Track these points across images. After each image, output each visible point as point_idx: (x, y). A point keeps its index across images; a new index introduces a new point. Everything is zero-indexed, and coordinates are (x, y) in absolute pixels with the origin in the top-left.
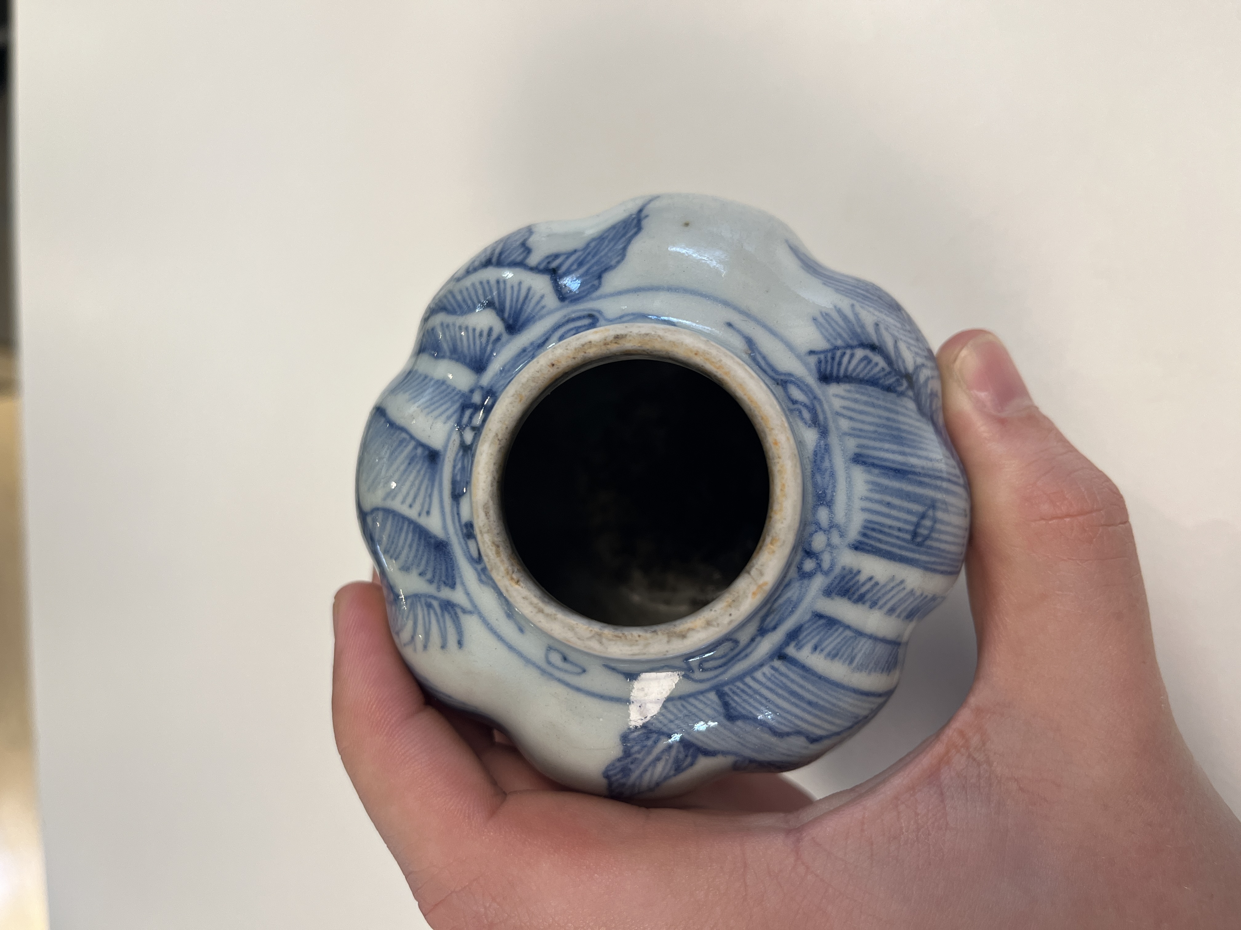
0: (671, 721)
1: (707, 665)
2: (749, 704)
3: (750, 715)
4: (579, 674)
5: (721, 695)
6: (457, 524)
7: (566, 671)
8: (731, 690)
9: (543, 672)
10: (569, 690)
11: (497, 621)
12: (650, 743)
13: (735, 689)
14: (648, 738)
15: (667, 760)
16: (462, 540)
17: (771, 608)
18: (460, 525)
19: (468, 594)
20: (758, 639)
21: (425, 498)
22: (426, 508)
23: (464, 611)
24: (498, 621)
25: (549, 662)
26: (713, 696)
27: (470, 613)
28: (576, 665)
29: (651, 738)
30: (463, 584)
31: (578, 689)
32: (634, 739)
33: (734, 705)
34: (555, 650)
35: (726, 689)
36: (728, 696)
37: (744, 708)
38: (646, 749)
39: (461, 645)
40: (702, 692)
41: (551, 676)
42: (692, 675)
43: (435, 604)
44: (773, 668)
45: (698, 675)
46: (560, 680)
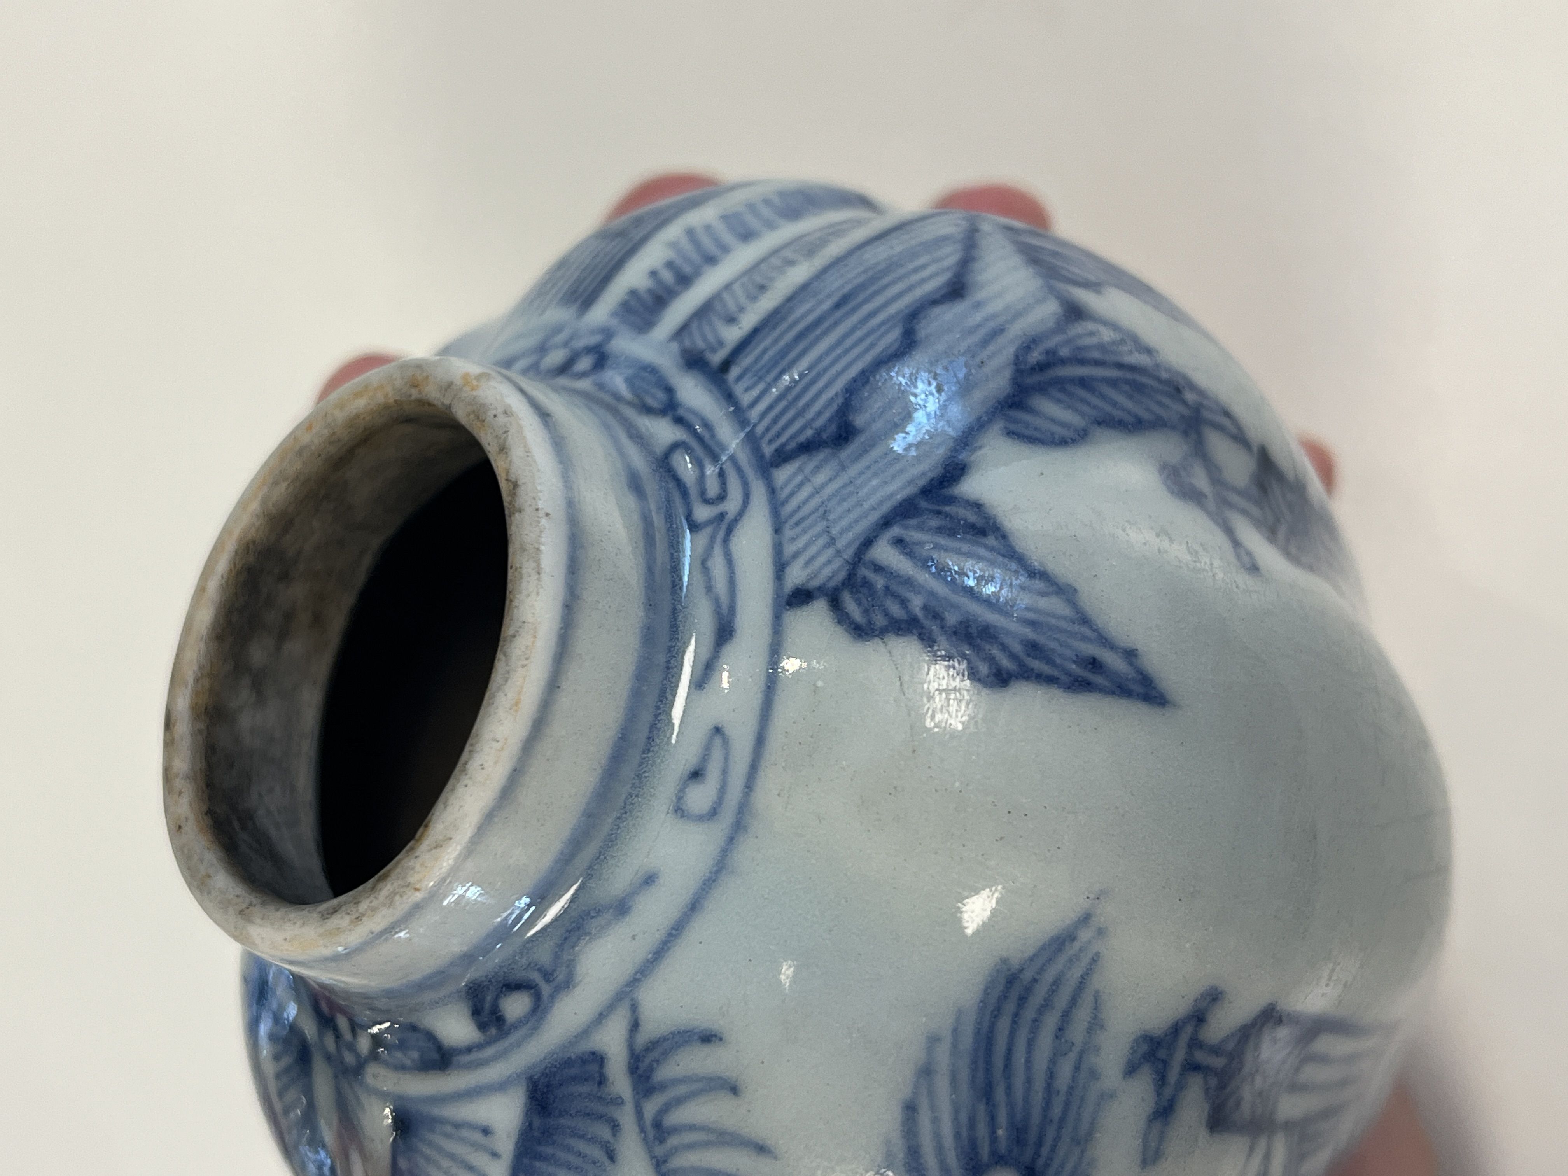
0: (833, 541)
1: (713, 489)
2: (808, 406)
3: (840, 400)
4: (726, 742)
5: (782, 457)
6: (489, 1052)
7: (725, 772)
8: (770, 442)
9: (739, 827)
10: (763, 764)
11: (637, 938)
12: (880, 582)
13: (768, 437)
14: (866, 583)
15: (937, 547)
16: (513, 1038)
17: (630, 404)
18: (489, 1043)
19: (601, 1018)
20: (681, 412)
21: (462, 1140)
22: (478, 1137)
23: (635, 1026)
24: (636, 935)
25: (713, 813)
26: (783, 475)
27: (634, 1008)
28: (707, 749)
29: (865, 578)
30: (585, 1032)
31: (760, 741)
32: (866, 612)
33: (809, 433)
34: (679, 799)
35: (768, 450)
36: (784, 445)
37: (819, 413)
38: (894, 587)
39: (712, 1036)
40: (772, 491)
41: (744, 808)
42: (730, 516)
43: (651, 1108)
44: (739, 378)
45: (732, 506)
46: (749, 785)
